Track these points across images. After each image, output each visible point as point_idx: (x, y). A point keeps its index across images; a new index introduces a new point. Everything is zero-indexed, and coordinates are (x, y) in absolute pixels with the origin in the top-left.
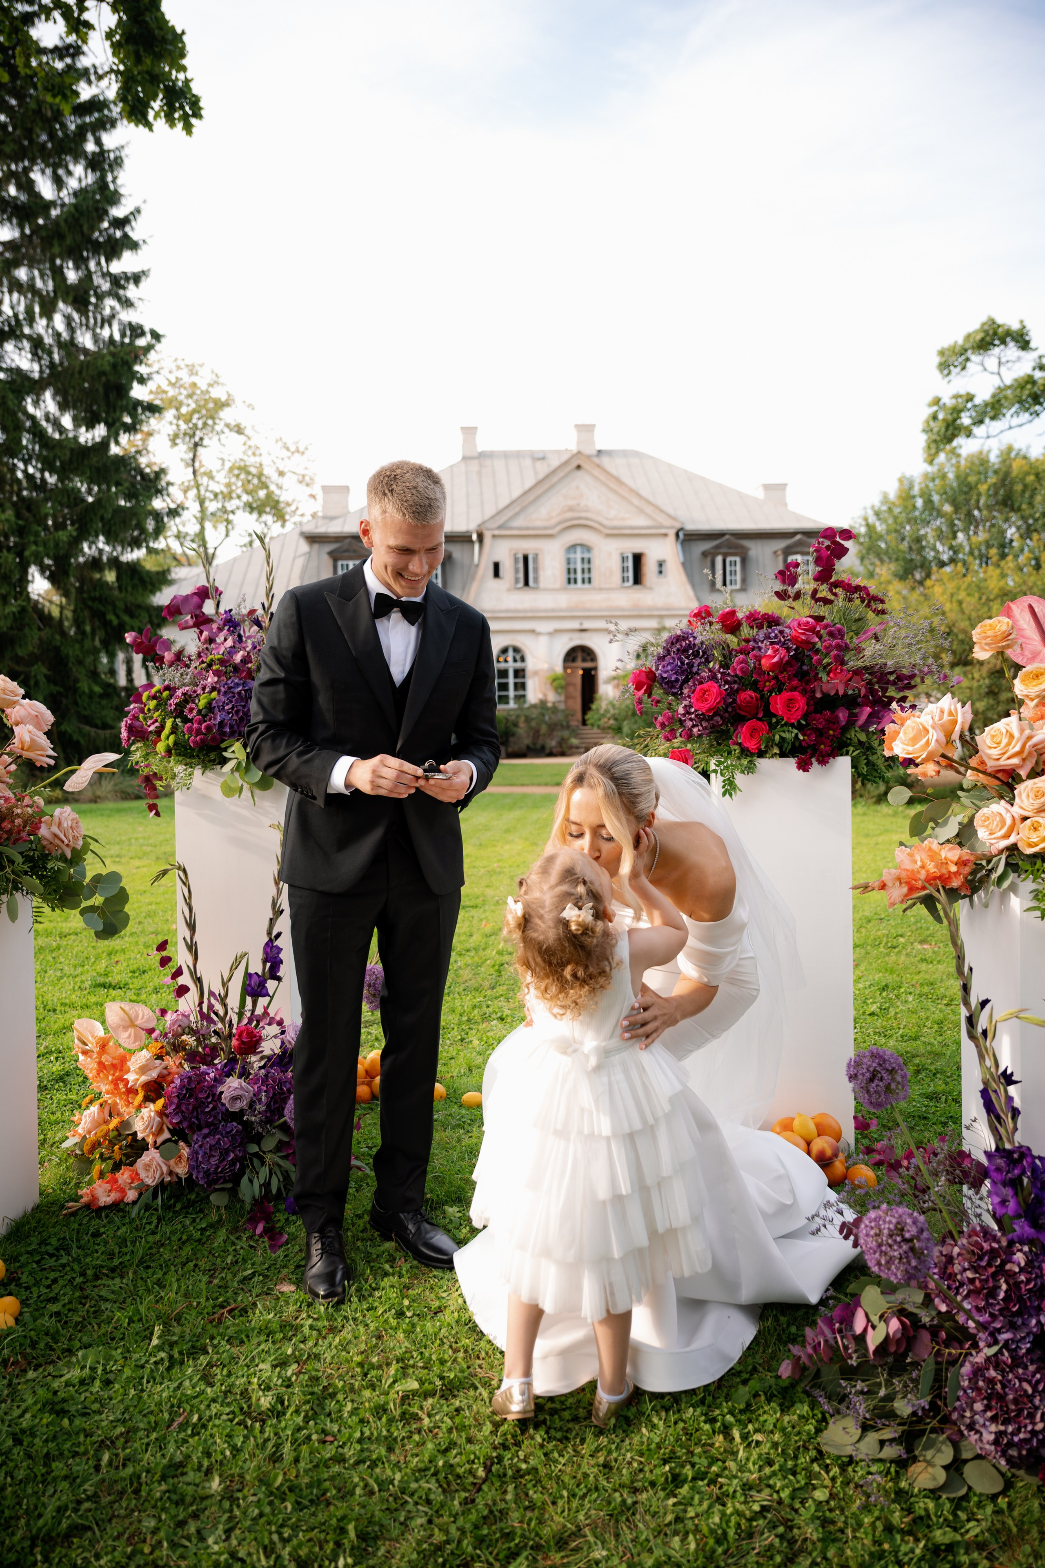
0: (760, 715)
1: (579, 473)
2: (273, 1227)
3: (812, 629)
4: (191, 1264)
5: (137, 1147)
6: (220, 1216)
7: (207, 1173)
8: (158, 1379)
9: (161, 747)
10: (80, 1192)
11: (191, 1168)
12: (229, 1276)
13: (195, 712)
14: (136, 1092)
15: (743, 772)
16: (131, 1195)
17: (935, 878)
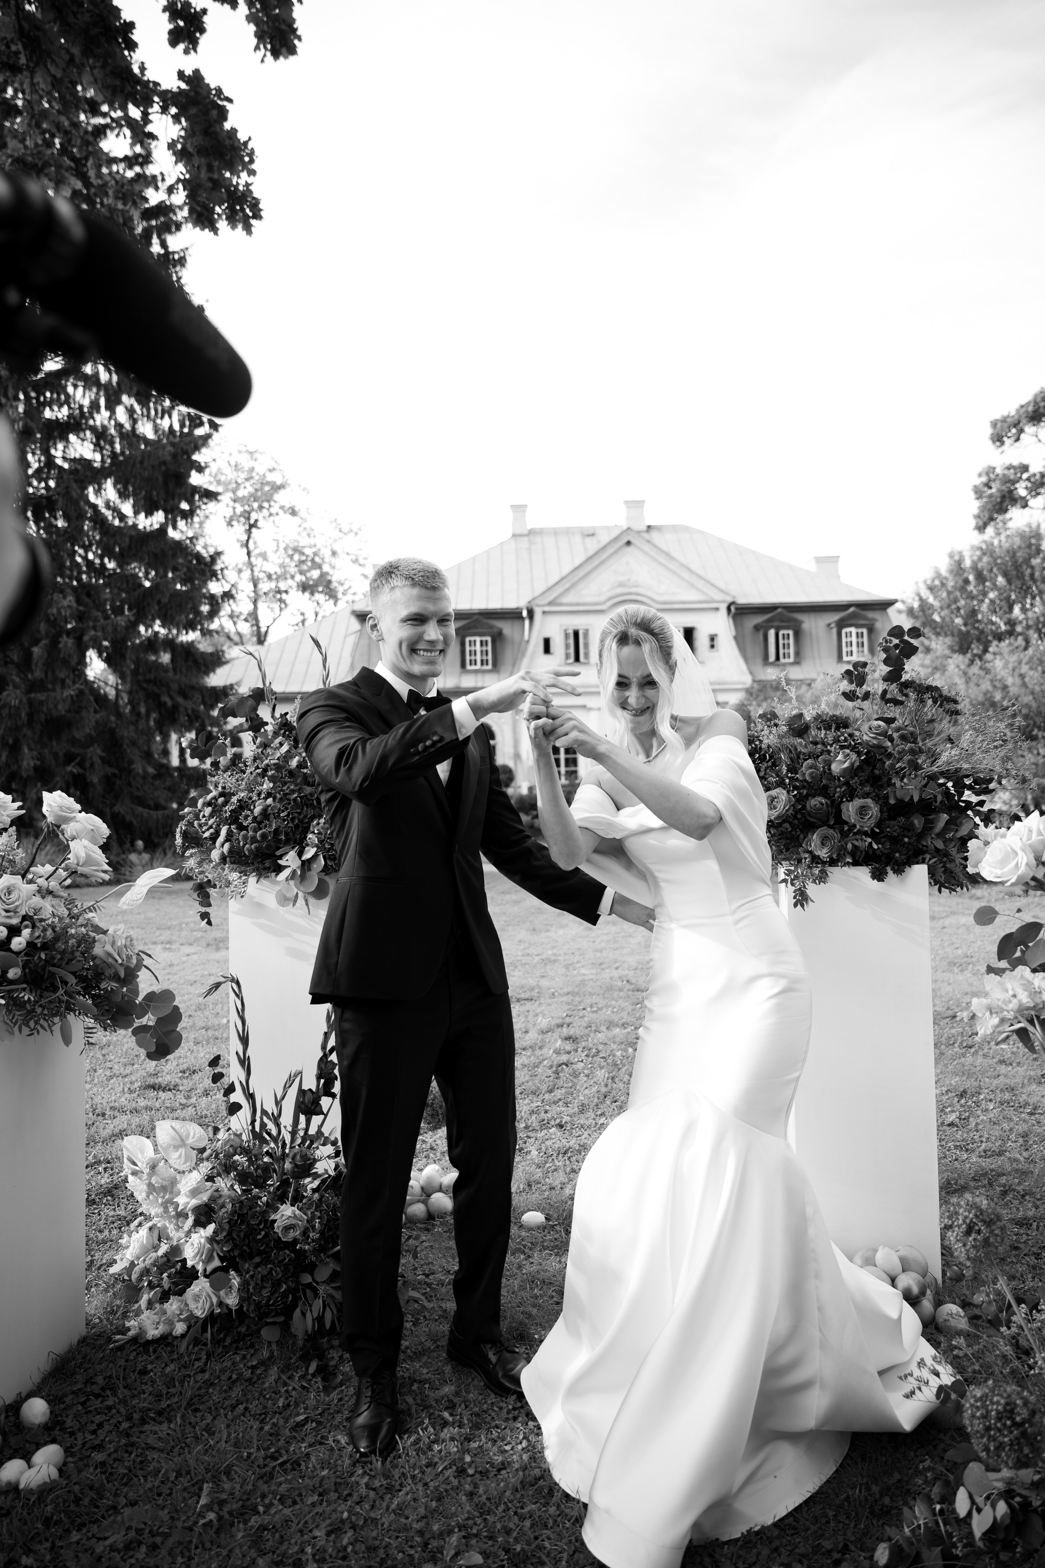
0: (832, 822)
1: (629, 549)
2: (326, 1366)
3: (884, 734)
4: (241, 1407)
5: (188, 1276)
6: (272, 1352)
7: (258, 1305)
8: (208, 1545)
9: (215, 855)
10: (127, 1324)
11: (242, 1299)
12: (281, 1422)
13: (250, 819)
14: (186, 1216)
15: (814, 882)
16: (180, 1328)
17: (1028, 1009)
